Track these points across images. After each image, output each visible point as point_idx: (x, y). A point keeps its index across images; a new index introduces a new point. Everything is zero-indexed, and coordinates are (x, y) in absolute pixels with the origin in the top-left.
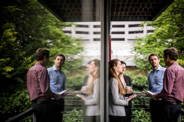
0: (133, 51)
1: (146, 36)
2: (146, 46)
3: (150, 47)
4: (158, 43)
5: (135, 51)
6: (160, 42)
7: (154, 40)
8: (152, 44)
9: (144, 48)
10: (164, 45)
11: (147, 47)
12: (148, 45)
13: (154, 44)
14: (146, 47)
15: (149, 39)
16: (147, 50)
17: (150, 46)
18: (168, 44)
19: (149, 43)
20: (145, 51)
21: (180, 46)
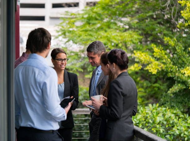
0: (60, 35)
1: (83, 10)
2: (84, 29)
3: (90, 31)
4: (106, 24)
5: (63, 36)
6: (108, 22)
7: (98, 18)
8: (94, 24)
9: (80, 33)
10: (116, 27)
11: (86, 31)
12: (88, 27)
13: (99, 25)
14: (83, 31)
15: (89, 15)
16: (86, 36)
17: (90, 29)
18: (122, 24)
19: (89, 24)
20: (81, 38)
21: (143, 30)
